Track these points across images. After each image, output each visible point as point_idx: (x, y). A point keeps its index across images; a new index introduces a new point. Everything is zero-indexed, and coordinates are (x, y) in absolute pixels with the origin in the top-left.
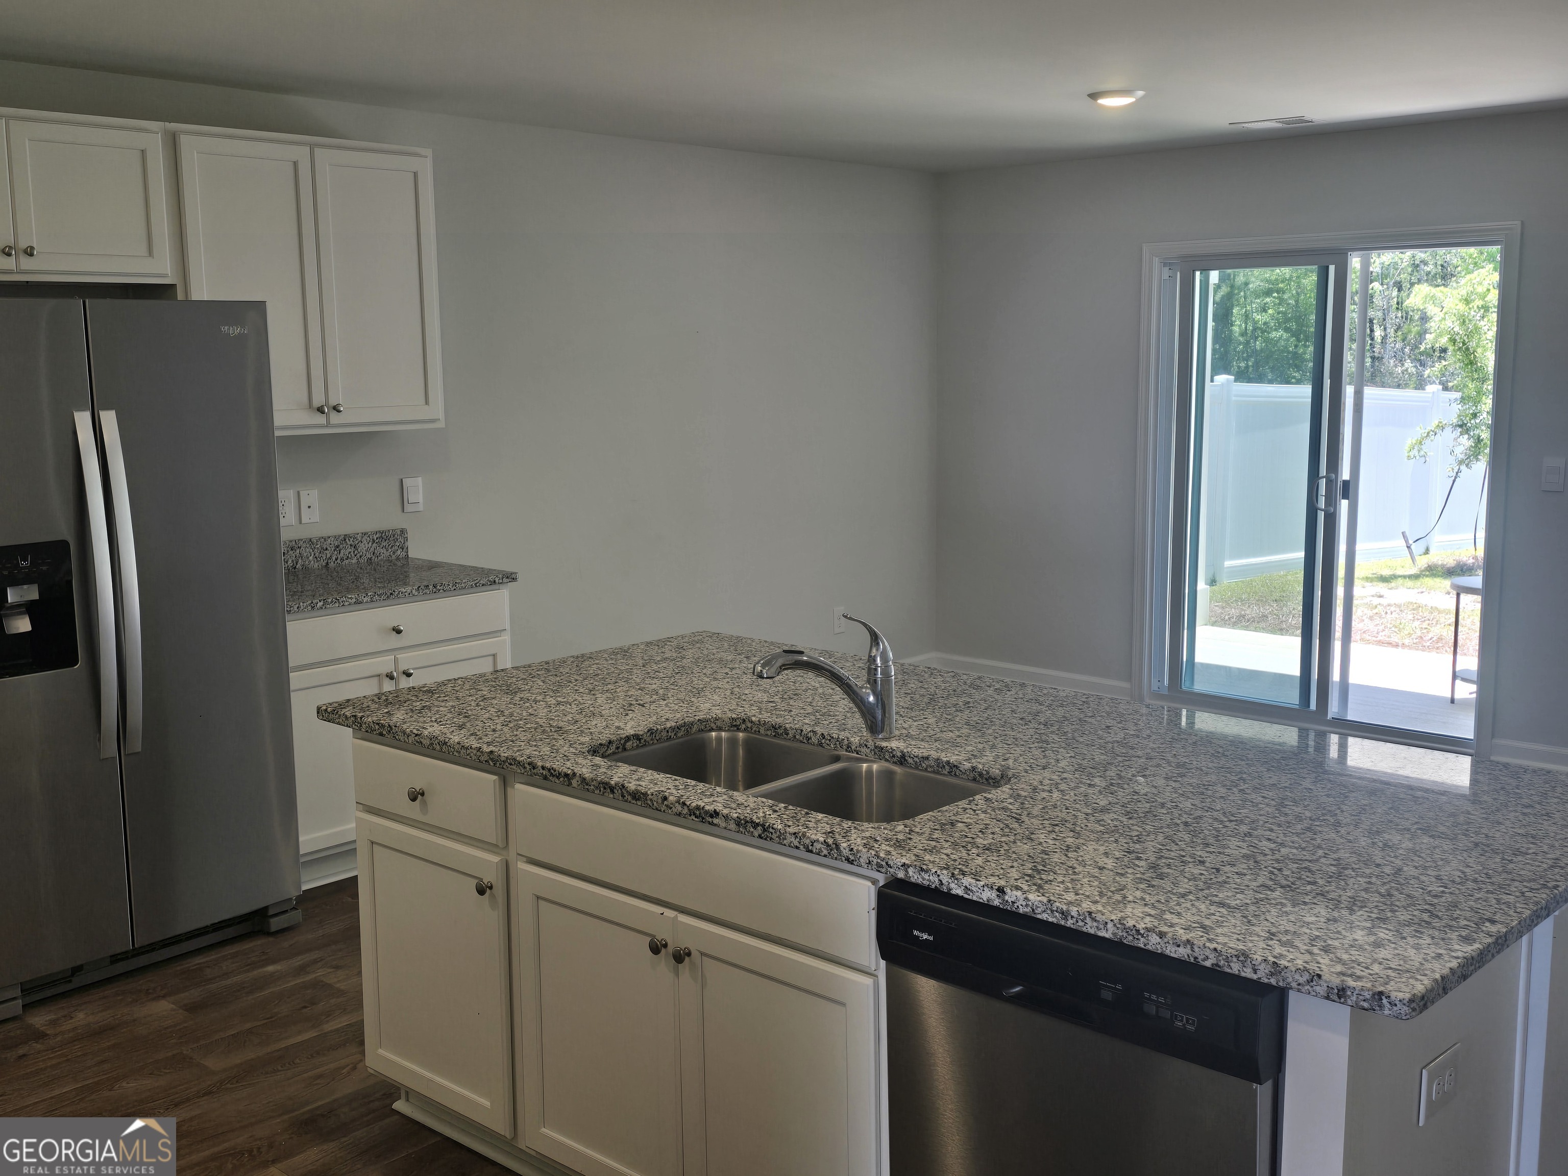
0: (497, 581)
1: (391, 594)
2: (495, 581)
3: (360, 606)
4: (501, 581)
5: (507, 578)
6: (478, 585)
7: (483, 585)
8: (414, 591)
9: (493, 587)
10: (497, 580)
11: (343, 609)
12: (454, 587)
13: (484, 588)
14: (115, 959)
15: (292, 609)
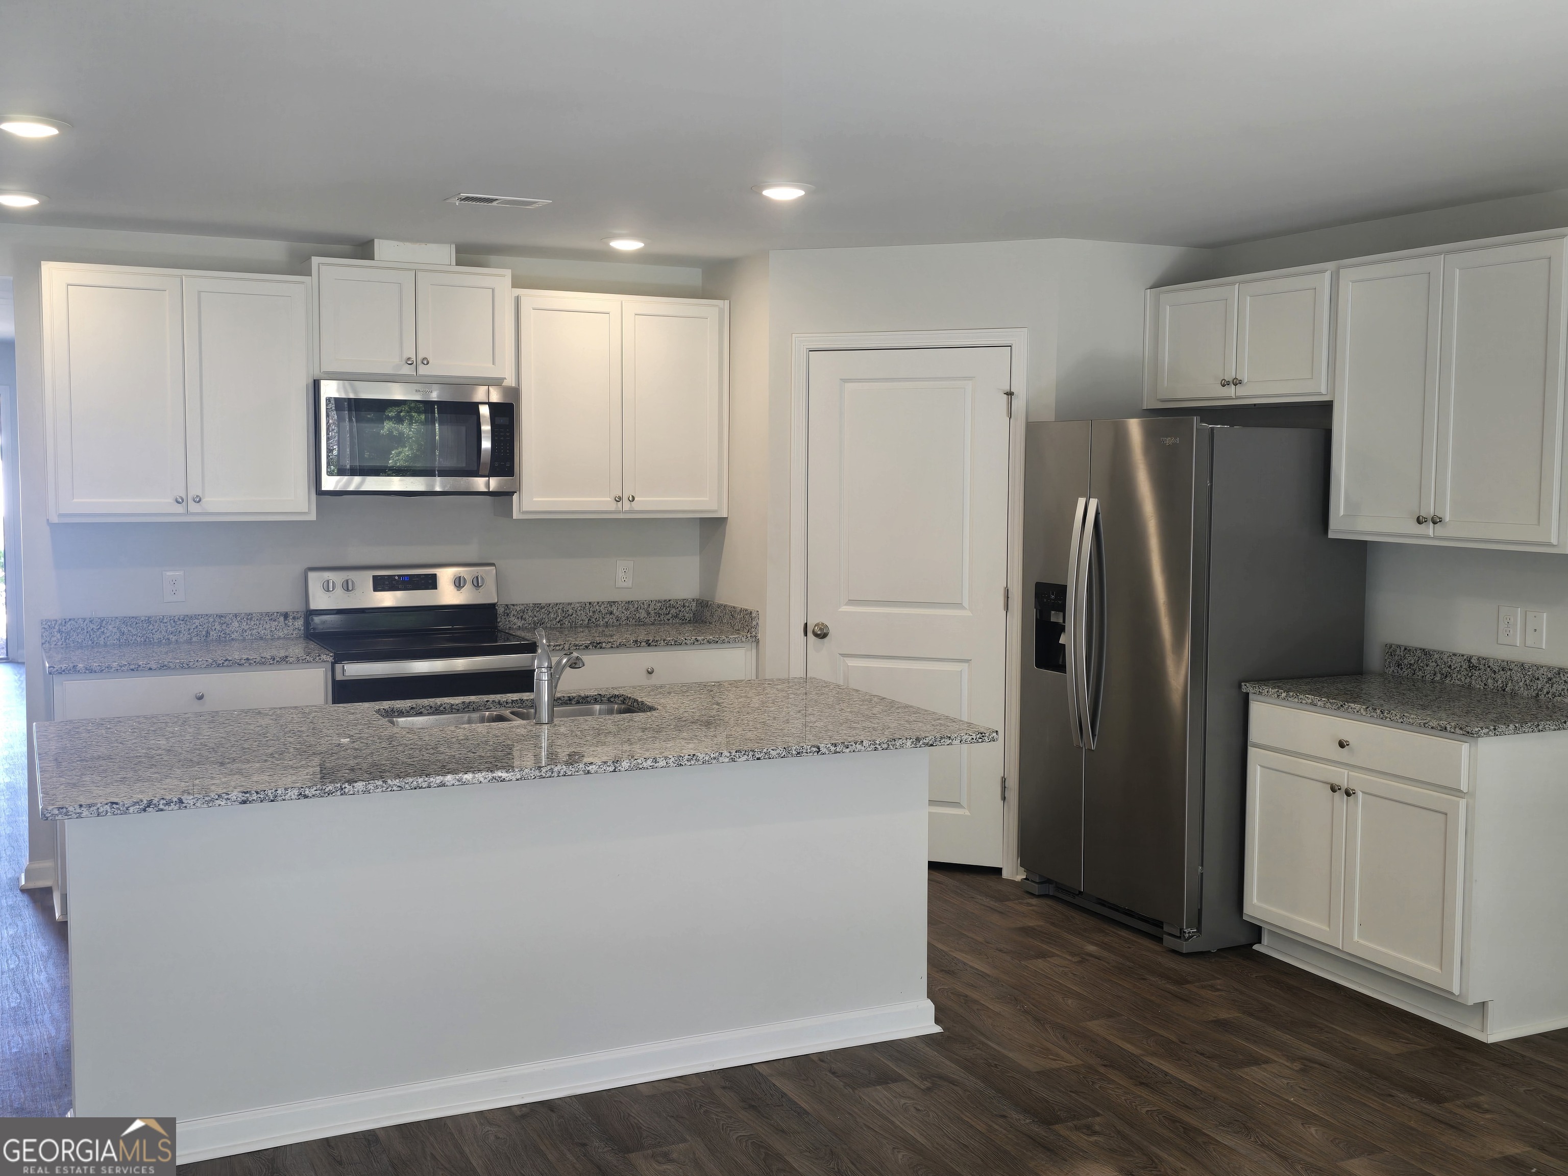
0: (1448, 729)
1: (1342, 706)
2: (1446, 728)
3: (1313, 708)
4: (1453, 730)
5: (1461, 729)
6: (1427, 725)
7: (1432, 728)
8: (1362, 710)
9: (1442, 733)
10: (1448, 727)
11: (1300, 706)
12: (1401, 720)
13: (1433, 732)
14: (1102, 903)
15: (1263, 691)
